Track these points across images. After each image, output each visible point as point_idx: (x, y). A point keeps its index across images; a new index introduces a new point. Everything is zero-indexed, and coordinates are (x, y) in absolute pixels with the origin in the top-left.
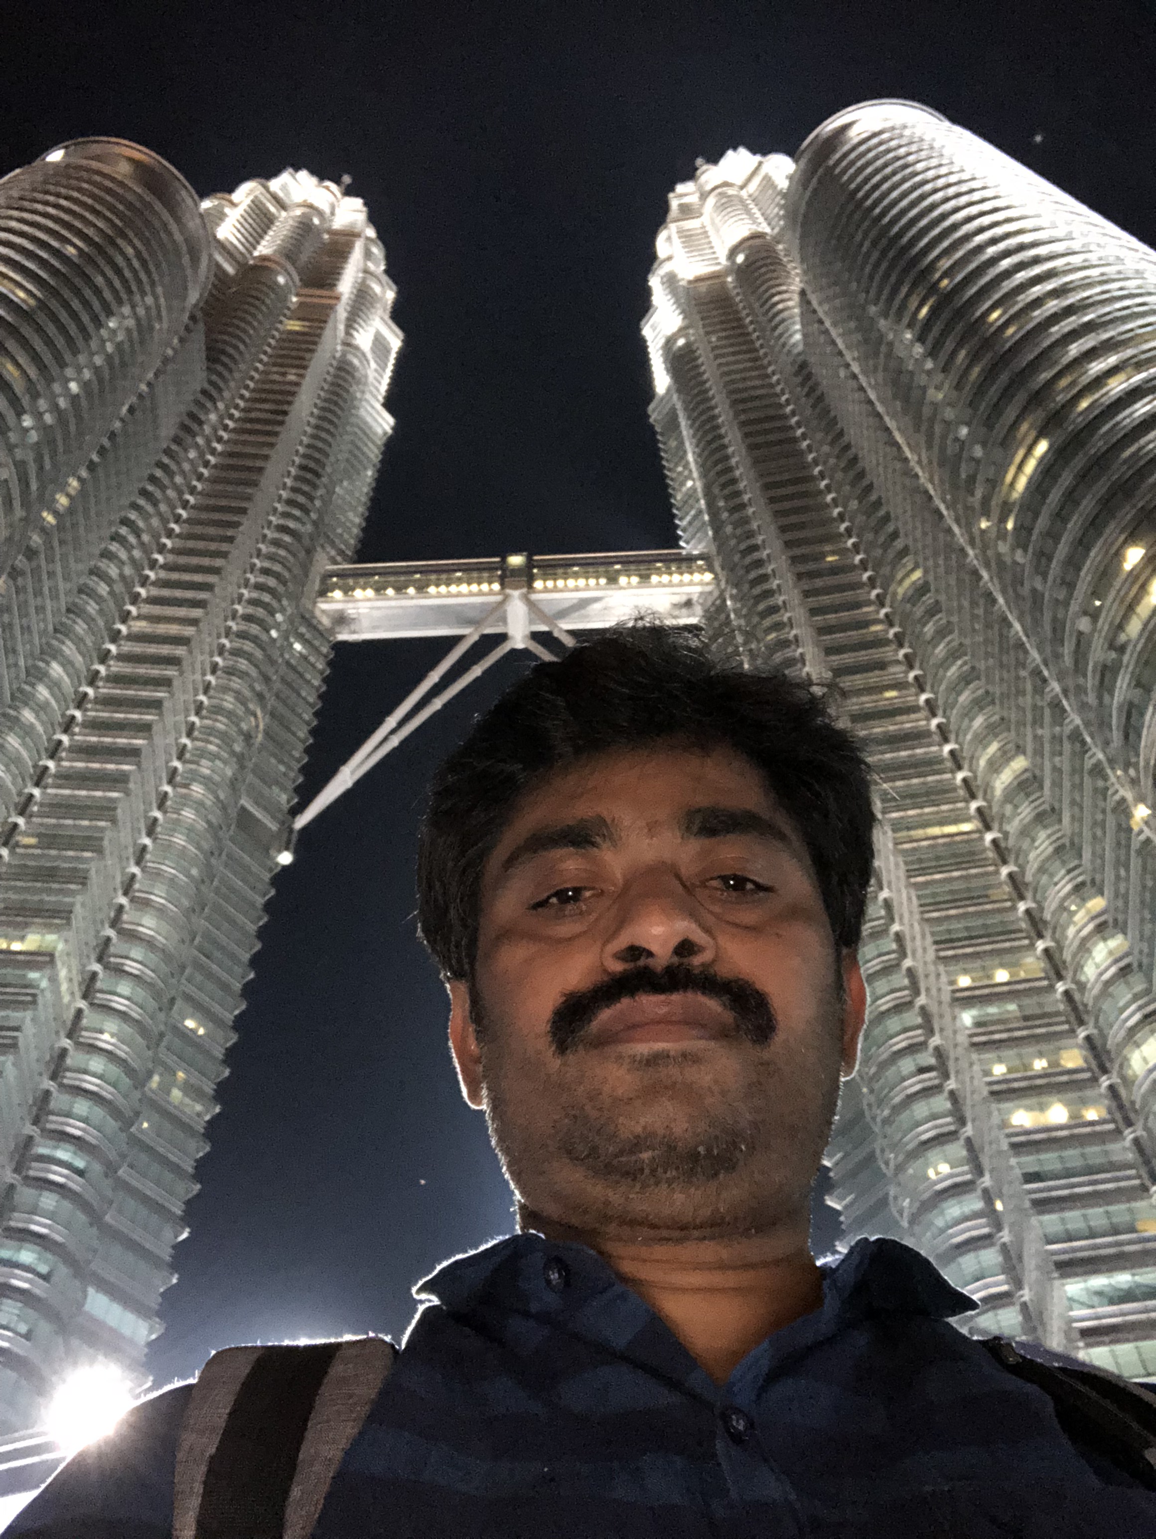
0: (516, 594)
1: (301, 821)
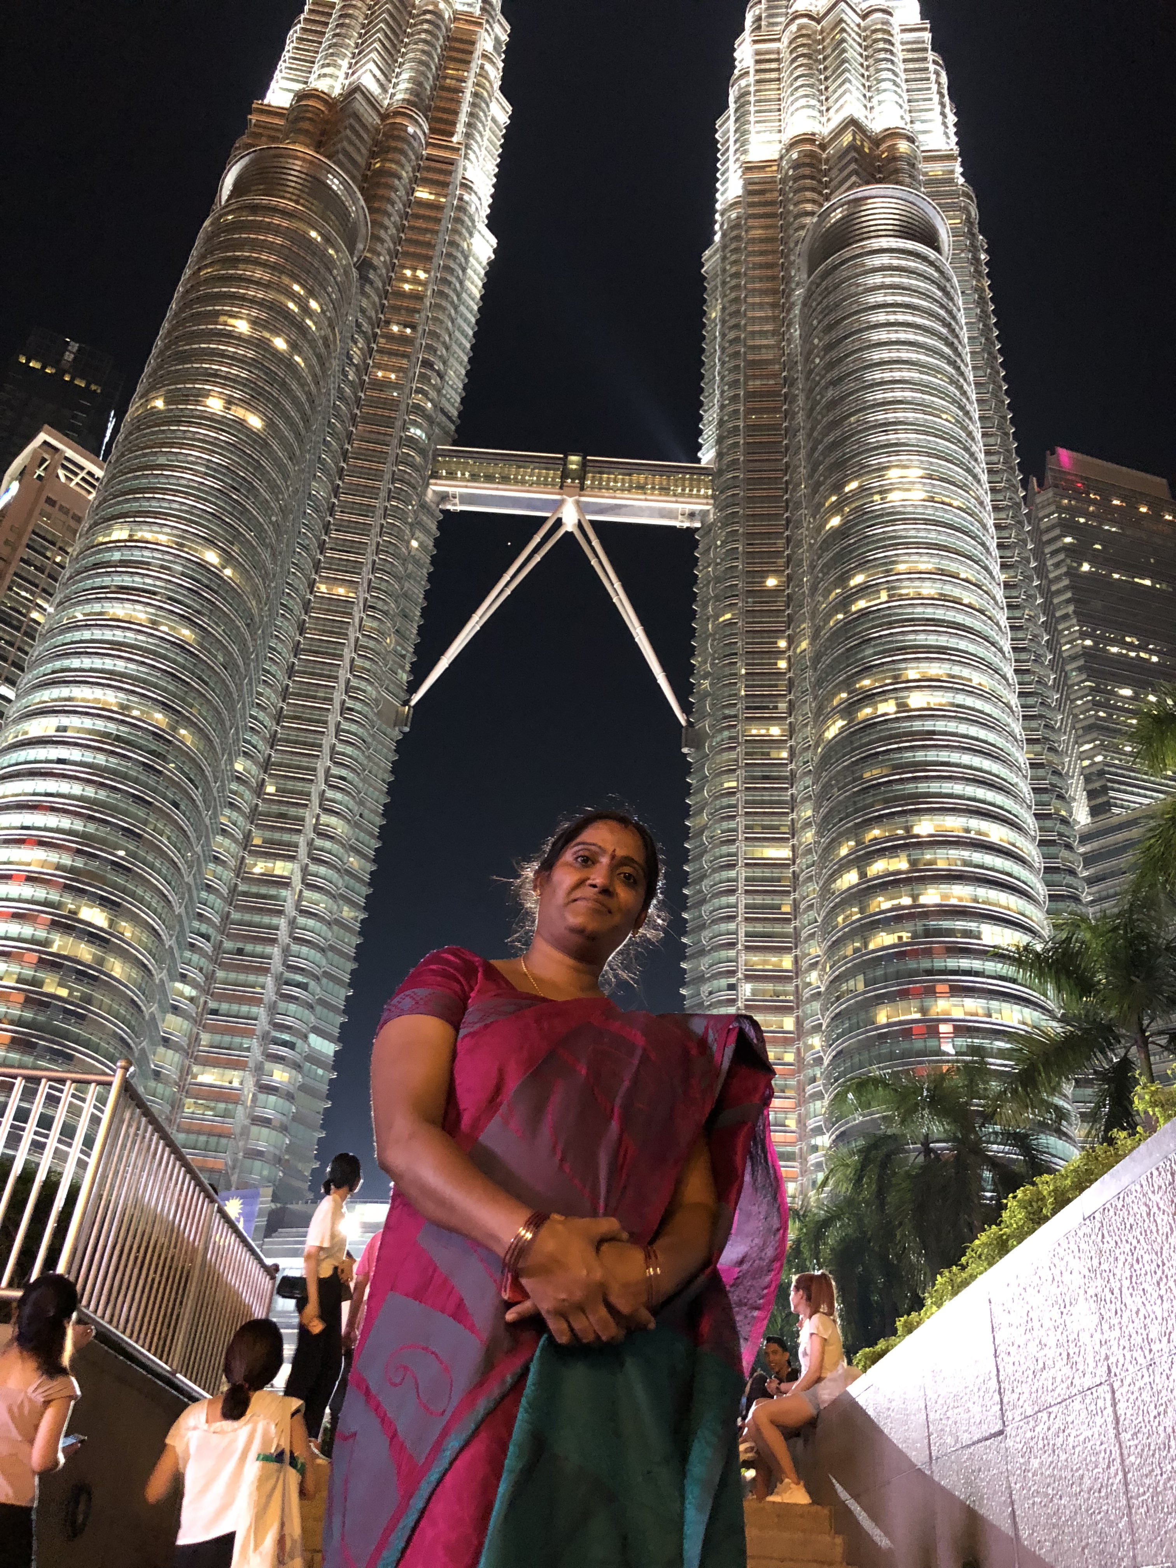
0: (571, 498)
1: (416, 698)
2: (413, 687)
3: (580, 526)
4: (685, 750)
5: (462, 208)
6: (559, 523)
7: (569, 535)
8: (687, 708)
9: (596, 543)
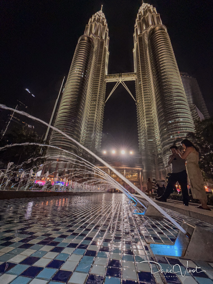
0: (120, 78)
2: (105, 101)
3: (122, 82)
4: (136, 104)
5: (105, 48)
6: (119, 82)
7: (120, 83)
8: (136, 99)
9: (124, 83)
